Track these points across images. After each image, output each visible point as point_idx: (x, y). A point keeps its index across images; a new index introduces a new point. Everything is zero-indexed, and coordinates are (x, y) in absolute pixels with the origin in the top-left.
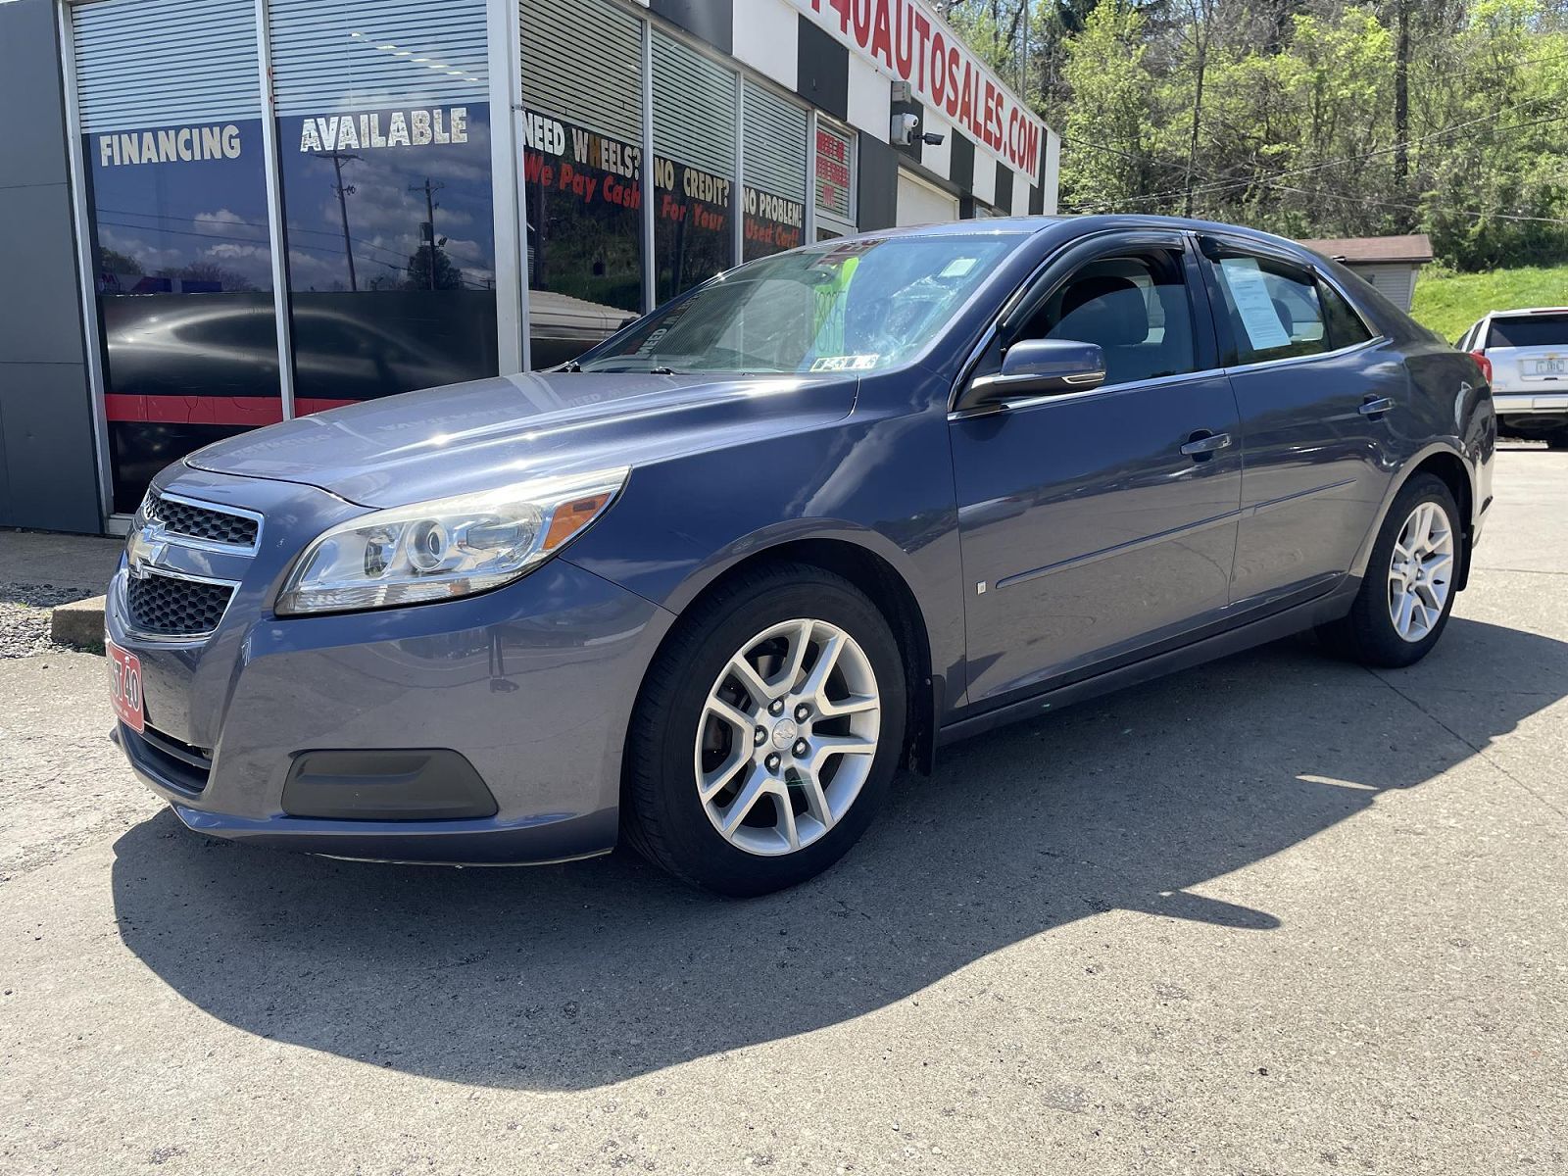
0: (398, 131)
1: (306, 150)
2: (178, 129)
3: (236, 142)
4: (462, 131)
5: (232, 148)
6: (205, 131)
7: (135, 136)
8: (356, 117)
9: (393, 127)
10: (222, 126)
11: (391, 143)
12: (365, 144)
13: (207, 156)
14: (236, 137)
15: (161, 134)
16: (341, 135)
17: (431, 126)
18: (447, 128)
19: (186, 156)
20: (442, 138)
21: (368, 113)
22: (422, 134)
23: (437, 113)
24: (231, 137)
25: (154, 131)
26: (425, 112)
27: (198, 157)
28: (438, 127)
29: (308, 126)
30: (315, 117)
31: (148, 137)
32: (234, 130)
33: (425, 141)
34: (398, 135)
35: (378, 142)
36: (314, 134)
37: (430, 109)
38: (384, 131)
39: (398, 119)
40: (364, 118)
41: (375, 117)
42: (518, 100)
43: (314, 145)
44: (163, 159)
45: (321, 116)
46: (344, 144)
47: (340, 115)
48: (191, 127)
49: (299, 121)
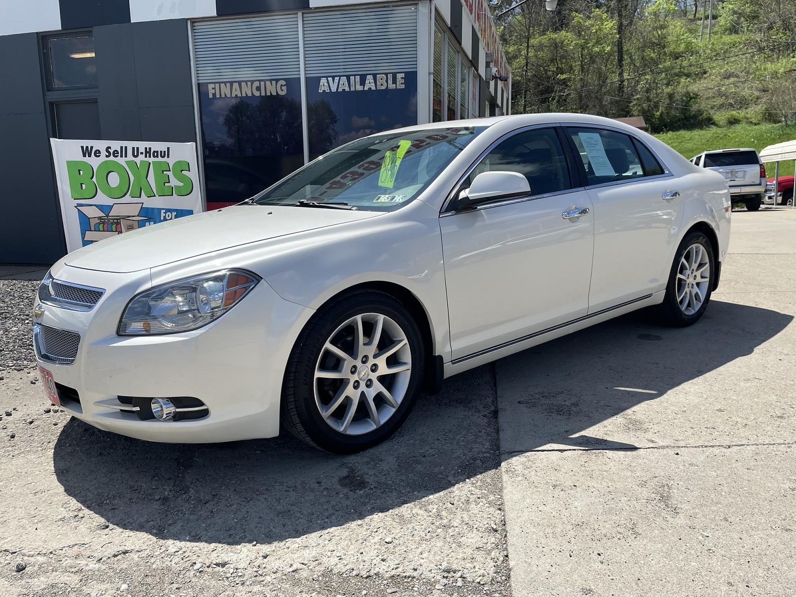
0: (370, 83)
1: (322, 91)
2: (252, 82)
3: (284, 88)
4: (402, 84)
5: (282, 90)
6: (268, 83)
7: (228, 85)
8: (348, 77)
9: (367, 82)
10: (277, 80)
11: (366, 89)
12: (353, 89)
13: (268, 94)
14: (284, 85)
15: (243, 84)
16: (340, 85)
17: (387, 81)
18: (394, 82)
19: (257, 94)
20: (392, 86)
21: (355, 75)
22: (382, 85)
23: (390, 76)
24: (282, 85)
25: (240, 83)
26: (384, 75)
27: (263, 94)
28: (390, 81)
29: (323, 81)
30: (327, 77)
31: (236, 85)
32: (284, 83)
33: (383, 88)
34: (370, 84)
35: (359, 88)
36: (326, 84)
37: (386, 74)
38: (363, 83)
39: (370, 78)
40: (352, 78)
41: (358, 78)
42: (432, 71)
43: (326, 89)
44: (244, 95)
45: (330, 77)
46: (341, 89)
47: (340, 76)
48: (260, 81)
49: (318, 79)
